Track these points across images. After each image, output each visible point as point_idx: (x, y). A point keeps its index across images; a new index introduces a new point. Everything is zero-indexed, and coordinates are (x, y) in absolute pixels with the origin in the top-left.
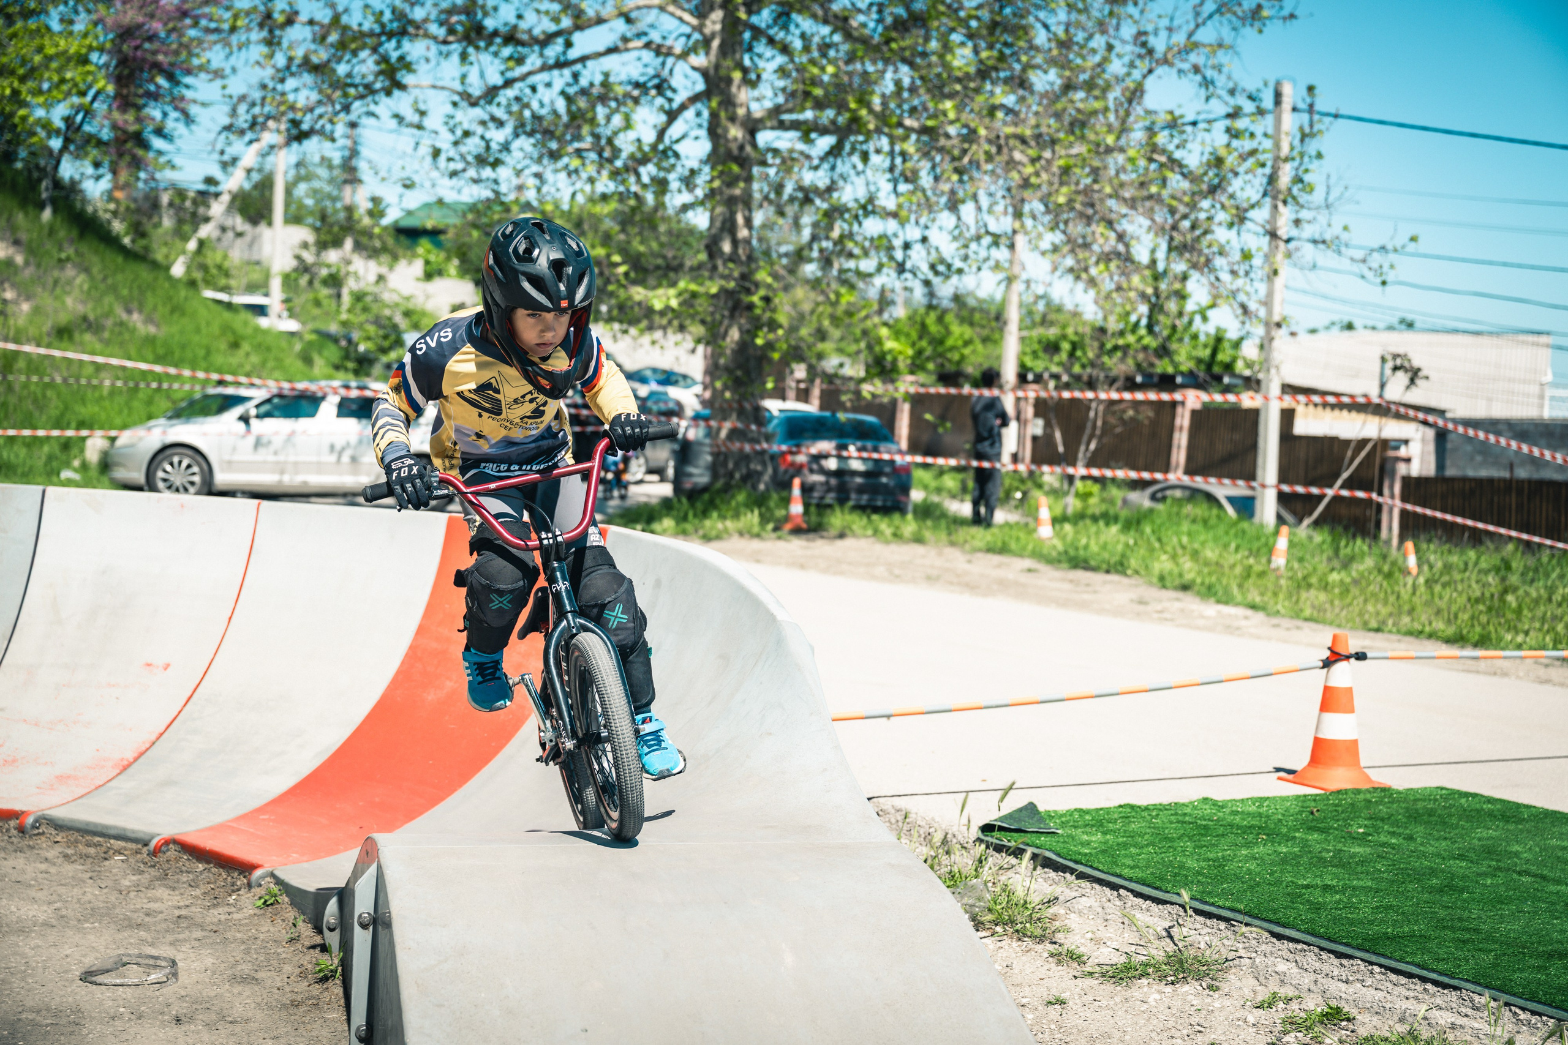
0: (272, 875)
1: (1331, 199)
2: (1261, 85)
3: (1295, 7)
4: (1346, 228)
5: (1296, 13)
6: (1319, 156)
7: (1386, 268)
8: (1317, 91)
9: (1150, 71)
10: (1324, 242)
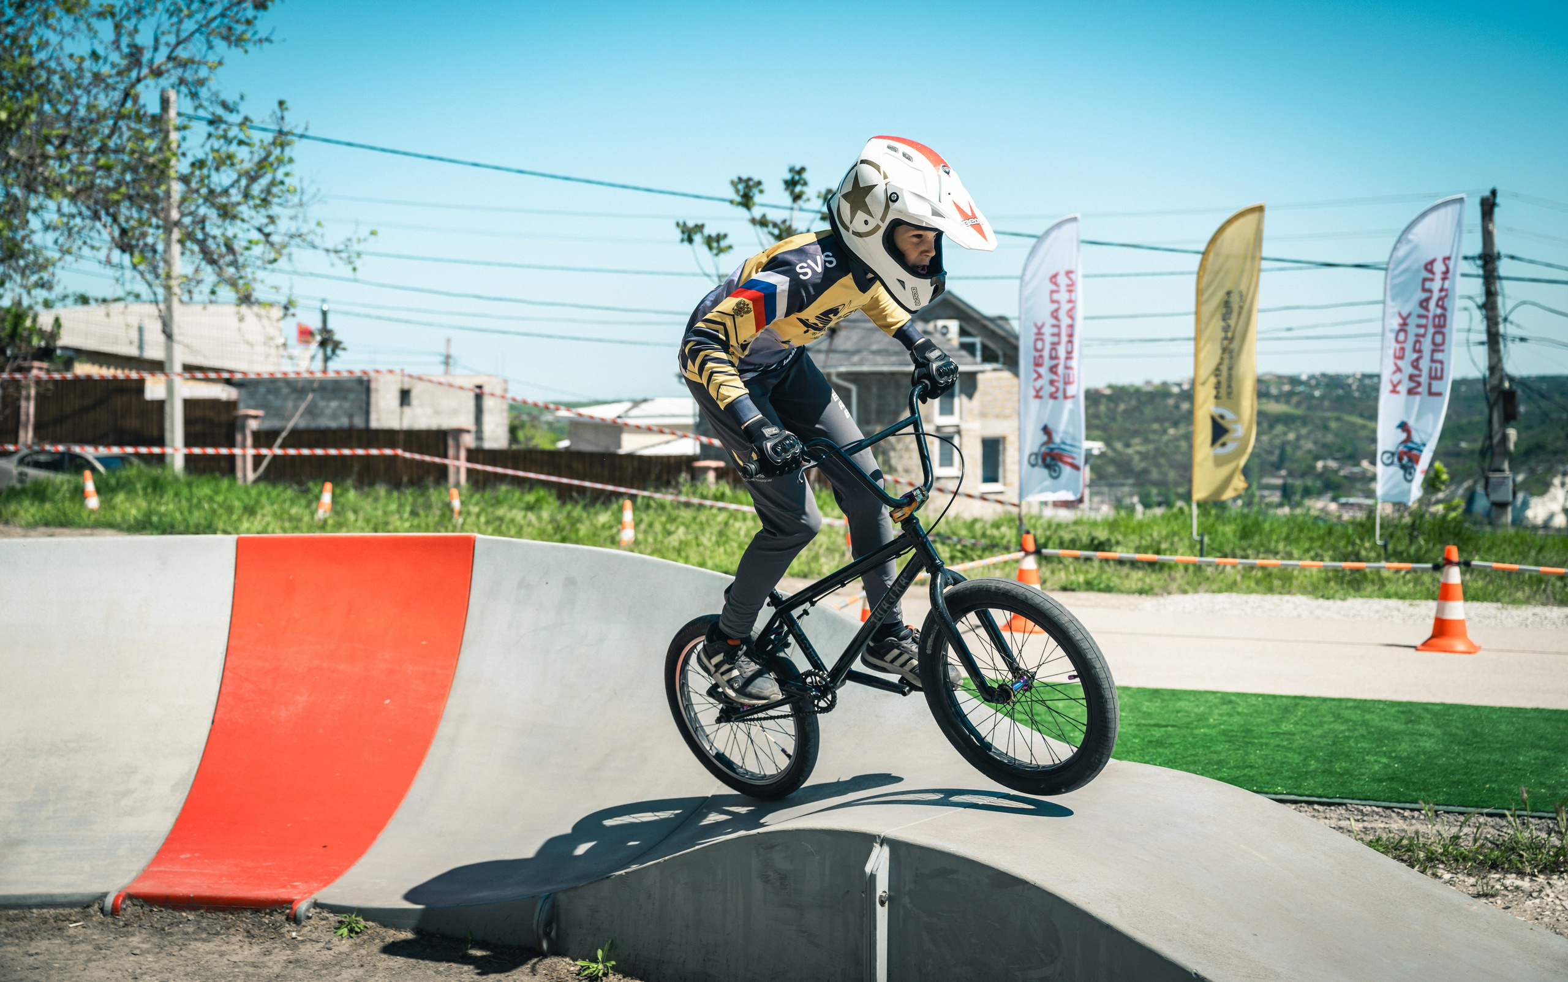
0: (316, 905)
1: (305, 199)
2: (237, 98)
3: (271, 34)
4: (319, 224)
5: (273, 38)
6: (291, 160)
7: (354, 258)
8: (288, 104)
9: (139, 80)
10: (300, 236)
